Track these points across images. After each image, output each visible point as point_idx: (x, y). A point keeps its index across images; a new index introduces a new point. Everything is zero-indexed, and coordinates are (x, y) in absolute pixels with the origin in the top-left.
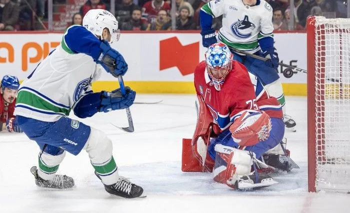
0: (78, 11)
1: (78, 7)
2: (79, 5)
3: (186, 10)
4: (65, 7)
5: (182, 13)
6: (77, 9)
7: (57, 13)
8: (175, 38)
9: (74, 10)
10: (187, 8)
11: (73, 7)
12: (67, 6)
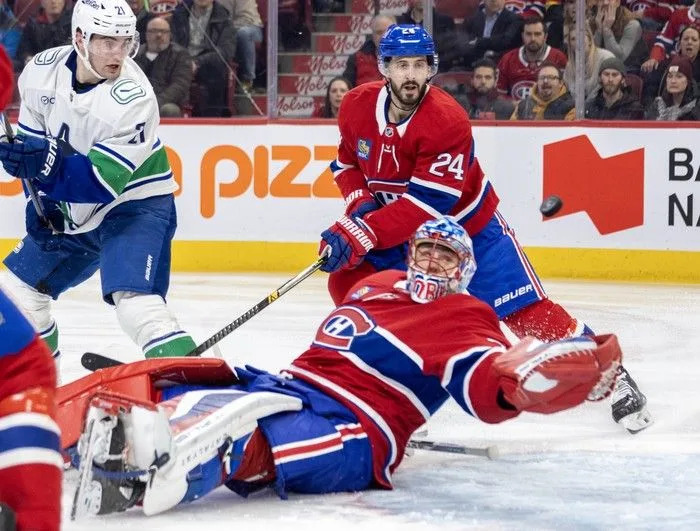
7: (291, 74)
8: (584, 138)
12: (315, 56)
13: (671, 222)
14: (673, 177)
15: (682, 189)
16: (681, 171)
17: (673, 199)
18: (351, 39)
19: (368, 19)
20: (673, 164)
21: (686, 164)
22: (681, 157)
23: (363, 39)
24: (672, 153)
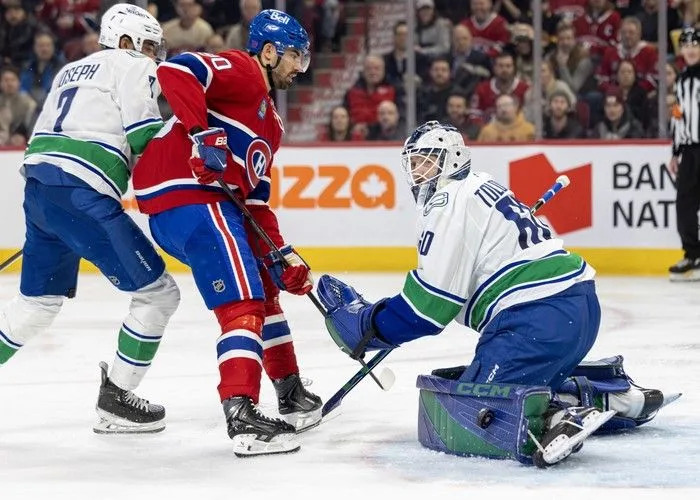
0: (339, 102)
1: (340, 92)
2: (340, 88)
3: (560, 98)
4: (311, 92)
5: (554, 105)
6: (336, 98)
7: (295, 106)
8: (541, 158)
9: (329, 98)
10: (563, 94)
11: (327, 92)
12: (316, 90)
13: (615, 224)
14: (616, 186)
15: (624, 197)
16: (623, 181)
17: (617, 205)
18: (346, 75)
19: (359, 58)
20: (616, 175)
21: (627, 175)
22: (622, 170)
23: (356, 76)
24: (615, 167)
